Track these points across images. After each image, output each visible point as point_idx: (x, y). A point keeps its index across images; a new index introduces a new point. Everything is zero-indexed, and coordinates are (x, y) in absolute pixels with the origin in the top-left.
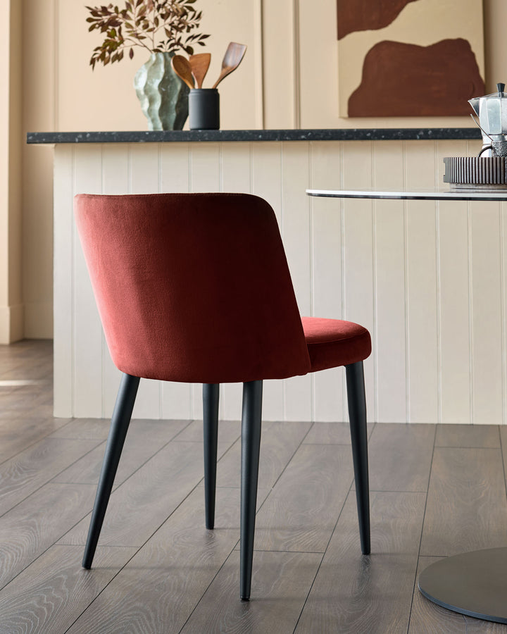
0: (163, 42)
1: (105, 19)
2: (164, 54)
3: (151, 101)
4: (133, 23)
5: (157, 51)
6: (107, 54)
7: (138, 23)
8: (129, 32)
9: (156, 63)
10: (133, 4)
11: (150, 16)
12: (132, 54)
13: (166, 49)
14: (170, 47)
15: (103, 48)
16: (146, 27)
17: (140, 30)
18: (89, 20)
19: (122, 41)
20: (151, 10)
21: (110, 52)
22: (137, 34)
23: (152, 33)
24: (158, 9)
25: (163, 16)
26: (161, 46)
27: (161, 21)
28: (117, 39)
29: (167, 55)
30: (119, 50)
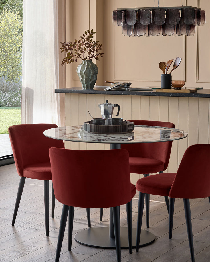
0: (86, 57)
1: (67, 47)
2: (87, 60)
3: (83, 77)
4: (77, 49)
5: (85, 59)
6: (68, 60)
7: (79, 49)
8: (75, 52)
9: (85, 64)
10: (77, 42)
11: (83, 47)
12: (76, 60)
13: (88, 59)
14: (89, 59)
15: (66, 58)
16: (81, 50)
17: (79, 51)
18: (61, 48)
19: (73, 56)
20: (83, 45)
21: (69, 60)
22: (78, 53)
23: (83, 53)
24: (85, 45)
25: (87, 47)
26: (86, 58)
27: (86, 48)
28: (71, 55)
29: (88, 61)
30: (72, 59)
